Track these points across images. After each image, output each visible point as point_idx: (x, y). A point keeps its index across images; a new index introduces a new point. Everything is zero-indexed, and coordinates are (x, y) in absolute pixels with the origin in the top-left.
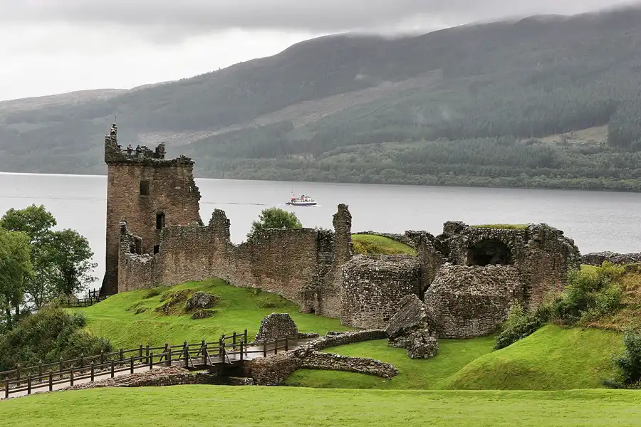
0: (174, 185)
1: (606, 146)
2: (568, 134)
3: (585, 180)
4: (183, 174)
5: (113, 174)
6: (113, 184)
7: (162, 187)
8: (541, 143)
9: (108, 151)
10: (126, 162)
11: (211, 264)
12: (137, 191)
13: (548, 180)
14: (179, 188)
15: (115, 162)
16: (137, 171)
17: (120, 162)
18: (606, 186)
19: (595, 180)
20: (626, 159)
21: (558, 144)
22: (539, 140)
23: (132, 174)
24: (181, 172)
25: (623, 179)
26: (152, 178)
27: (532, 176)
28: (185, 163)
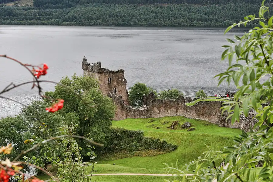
1: (33, 7)
2: (17, 2)
3: (28, 21)
7: (115, 80)
8: (6, 6)
10: (104, 72)
11: (177, 112)
13: (12, 21)
14: (120, 80)
15: (101, 72)
16: (107, 75)
18: (36, 23)
19: (31, 21)
20: (43, 12)
21: (13, 6)
22: (5, 4)
24: (121, 74)
25: (43, 20)
26: (112, 77)
27: (5, 20)
28: (123, 71)
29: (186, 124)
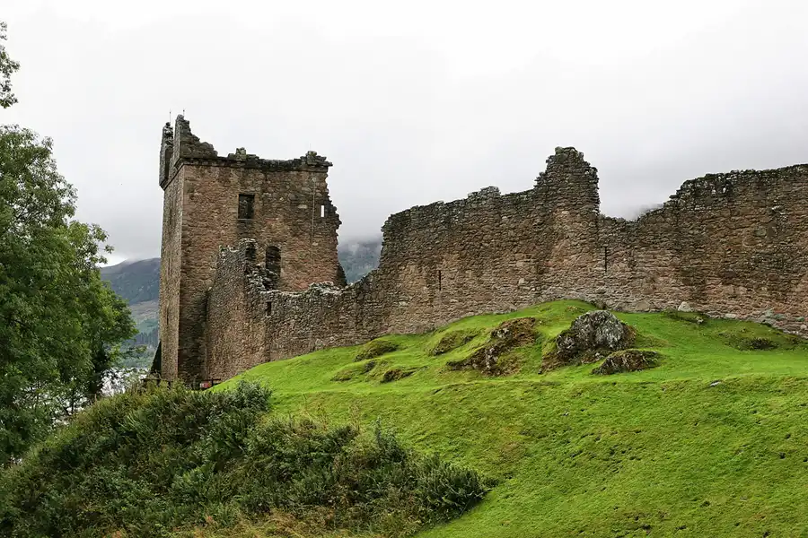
0: (296, 202)
4: (311, 185)
5: (192, 180)
6: (192, 197)
7: (275, 205)
9: (186, 139)
11: (542, 273)
12: (234, 211)
14: (305, 207)
15: (196, 159)
16: (234, 177)
17: (205, 159)
23: (224, 180)
24: (307, 180)
26: (259, 189)
28: (316, 165)
29: (585, 330)
